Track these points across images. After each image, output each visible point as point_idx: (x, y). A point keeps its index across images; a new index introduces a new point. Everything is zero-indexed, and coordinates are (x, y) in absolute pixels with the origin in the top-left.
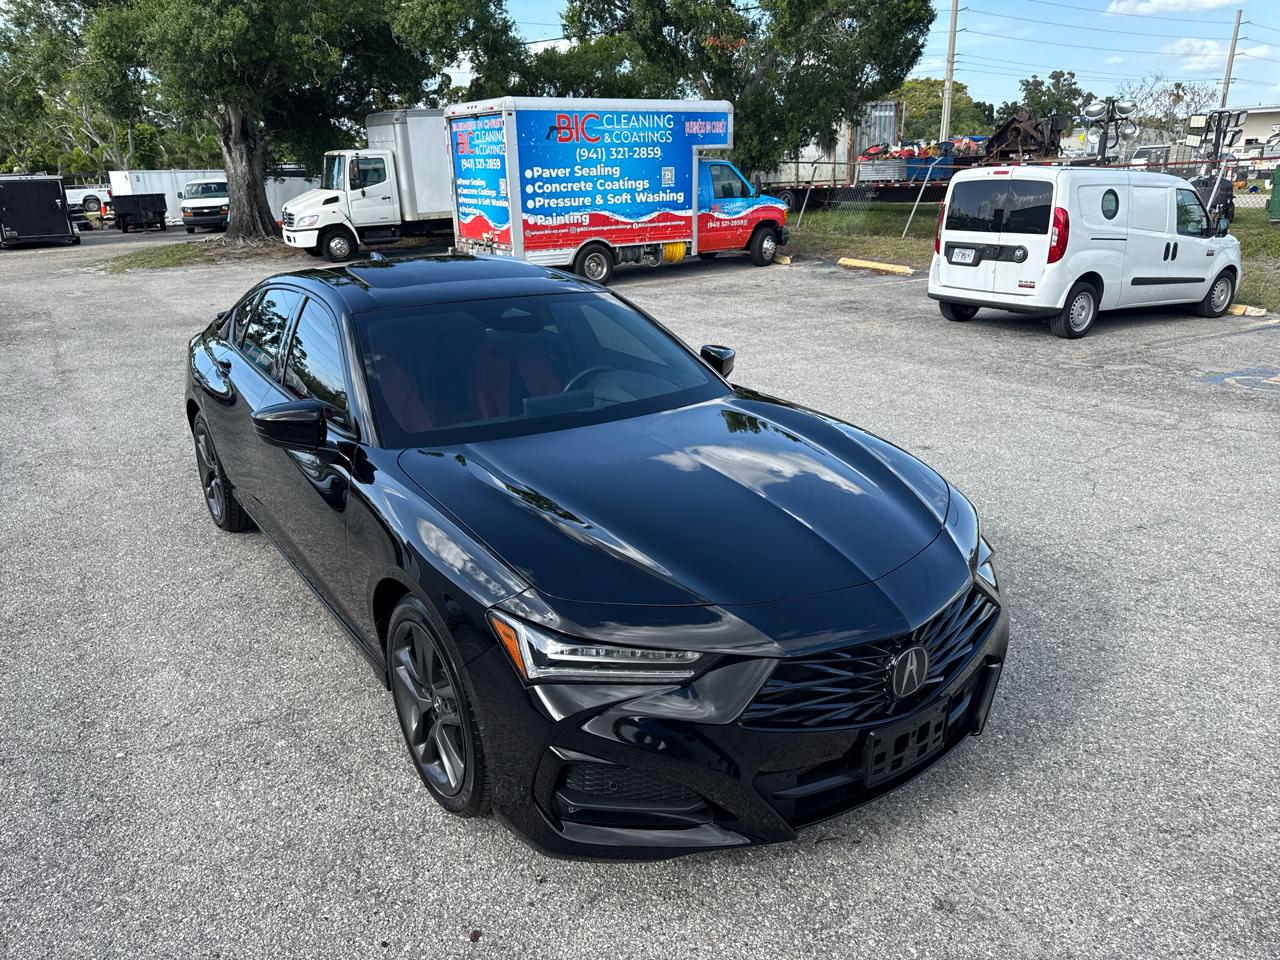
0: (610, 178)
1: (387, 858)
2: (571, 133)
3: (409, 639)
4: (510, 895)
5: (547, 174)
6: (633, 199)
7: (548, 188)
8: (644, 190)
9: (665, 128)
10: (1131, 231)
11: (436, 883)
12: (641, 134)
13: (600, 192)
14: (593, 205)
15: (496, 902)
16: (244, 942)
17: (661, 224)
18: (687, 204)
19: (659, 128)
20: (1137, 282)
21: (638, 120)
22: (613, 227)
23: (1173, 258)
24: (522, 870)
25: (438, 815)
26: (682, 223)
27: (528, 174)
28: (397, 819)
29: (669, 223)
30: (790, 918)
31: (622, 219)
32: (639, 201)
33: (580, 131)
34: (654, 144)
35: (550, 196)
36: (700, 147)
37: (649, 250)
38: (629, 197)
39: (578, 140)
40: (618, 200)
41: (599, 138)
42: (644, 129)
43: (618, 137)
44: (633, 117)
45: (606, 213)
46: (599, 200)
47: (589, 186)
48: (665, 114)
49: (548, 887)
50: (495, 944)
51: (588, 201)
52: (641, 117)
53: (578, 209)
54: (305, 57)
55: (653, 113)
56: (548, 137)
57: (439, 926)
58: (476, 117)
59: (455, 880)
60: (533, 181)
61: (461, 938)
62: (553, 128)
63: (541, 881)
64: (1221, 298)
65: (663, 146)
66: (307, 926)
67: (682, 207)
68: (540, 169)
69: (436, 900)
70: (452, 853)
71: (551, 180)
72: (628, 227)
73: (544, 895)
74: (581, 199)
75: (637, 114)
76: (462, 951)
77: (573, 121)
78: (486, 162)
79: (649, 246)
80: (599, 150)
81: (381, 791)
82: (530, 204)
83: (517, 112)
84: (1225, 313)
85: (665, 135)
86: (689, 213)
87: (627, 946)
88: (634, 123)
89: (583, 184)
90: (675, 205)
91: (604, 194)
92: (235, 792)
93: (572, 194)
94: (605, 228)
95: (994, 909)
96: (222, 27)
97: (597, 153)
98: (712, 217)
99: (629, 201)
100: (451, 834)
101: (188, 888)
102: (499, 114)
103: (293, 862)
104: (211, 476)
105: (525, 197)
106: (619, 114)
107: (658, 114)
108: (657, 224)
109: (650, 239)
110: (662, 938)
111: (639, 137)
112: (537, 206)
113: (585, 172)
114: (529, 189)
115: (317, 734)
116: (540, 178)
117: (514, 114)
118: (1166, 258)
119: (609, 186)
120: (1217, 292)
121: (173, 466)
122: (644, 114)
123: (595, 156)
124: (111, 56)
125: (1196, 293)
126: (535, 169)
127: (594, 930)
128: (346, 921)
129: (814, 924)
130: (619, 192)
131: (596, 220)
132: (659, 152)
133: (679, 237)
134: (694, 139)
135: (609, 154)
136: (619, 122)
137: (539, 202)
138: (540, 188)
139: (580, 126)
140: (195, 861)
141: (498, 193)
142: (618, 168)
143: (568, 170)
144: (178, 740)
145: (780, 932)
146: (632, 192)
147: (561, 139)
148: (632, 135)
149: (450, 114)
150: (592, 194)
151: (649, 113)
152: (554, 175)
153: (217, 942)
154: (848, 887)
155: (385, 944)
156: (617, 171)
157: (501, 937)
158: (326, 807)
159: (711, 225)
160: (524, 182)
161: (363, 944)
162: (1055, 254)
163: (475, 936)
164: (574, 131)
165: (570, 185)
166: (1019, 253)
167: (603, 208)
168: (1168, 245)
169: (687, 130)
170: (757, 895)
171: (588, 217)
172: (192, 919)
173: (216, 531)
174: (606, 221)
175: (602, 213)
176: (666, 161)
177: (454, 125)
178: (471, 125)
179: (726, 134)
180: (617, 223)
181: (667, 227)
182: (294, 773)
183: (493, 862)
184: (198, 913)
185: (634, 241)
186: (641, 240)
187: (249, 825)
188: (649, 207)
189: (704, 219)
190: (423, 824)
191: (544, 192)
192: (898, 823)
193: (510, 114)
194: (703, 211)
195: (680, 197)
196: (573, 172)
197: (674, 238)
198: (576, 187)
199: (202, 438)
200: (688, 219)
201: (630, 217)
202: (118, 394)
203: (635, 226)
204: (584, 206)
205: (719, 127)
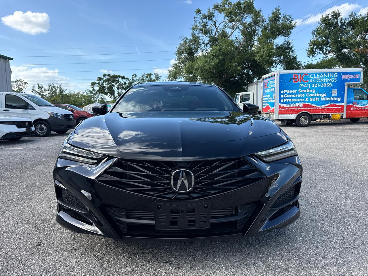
0: (312, 93)
2: (298, 80)
5: (288, 92)
6: (320, 99)
7: (288, 96)
8: (324, 97)
9: (334, 77)
12: (324, 79)
13: (307, 97)
14: (304, 101)
17: (331, 108)
18: (342, 101)
19: (331, 77)
21: (323, 75)
22: (312, 108)
26: (340, 107)
27: (282, 92)
29: (334, 107)
31: (315, 106)
32: (322, 100)
33: (301, 79)
34: (329, 82)
35: (289, 98)
36: (348, 83)
37: (326, 116)
38: (318, 99)
39: (300, 82)
40: (314, 100)
41: (308, 81)
42: (326, 77)
43: (315, 80)
44: (322, 74)
45: (309, 104)
46: (307, 100)
47: (303, 95)
48: (334, 73)
51: (302, 100)
52: (324, 74)
53: (299, 102)
54: (232, 69)
55: (329, 73)
56: (290, 81)
58: (269, 77)
60: (283, 94)
62: (292, 79)
65: (332, 83)
67: (340, 102)
68: (286, 90)
71: (290, 94)
72: (317, 108)
74: (300, 99)
75: (323, 73)
77: (299, 77)
78: (271, 90)
79: (325, 114)
80: (308, 84)
82: (282, 101)
83: (280, 74)
85: (334, 79)
86: (343, 104)
88: (322, 76)
89: (301, 95)
90: (337, 102)
91: (309, 98)
93: (297, 98)
94: (308, 108)
96: (212, 62)
97: (307, 85)
98: (353, 107)
99: (318, 100)
102: (274, 76)
105: (280, 98)
106: (316, 74)
107: (332, 73)
108: (329, 108)
109: (326, 112)
111: (324, 80)
112: (284, 101)
113: (302, 91)
114: (282, 96)
116: (286, 93)
117: (279, 75)
119: (311, 95)
122: (326, 73)
123: (306, 86)
124: (188, 73)
126: (285, 90)
130: (315, 97)
131: (305, 106)
132: (331, 85)
133: (338, 112)
134: (346, 80)
135: (311, 85)
136: (316, 76)
137: (285, 100)
138: (286, 96)
139: (301, 77)
141: (273, 98)
142: (315, 90)
143: (296, 91)
146: (320, 97)
147: (294, 82)
148: (321, 80)
149: (263, 78)
150: (304, 98)
151: (328, 73)
152: (291, 92)
156: (314, 91)
159: (352, 109)
160: (280, 94)
164: (299, 79)
165: (296, 95)
167: (309, 102)
169: (343, 78)
171: (302, 105)
174: (309, 106)
175: (308, 104)
176: (333, 88)
177: (264, 81)
178: (268, 80)
179: (360, 79)
180: (313, 107)
181: (333, 109)
185: (320, 113)
186: (322, 113)
188: (326, 102)
189: (349, 107)
191: (287, 97)
193: (278, 75)
194: (349, 104)
195: (339, 99)
196: (298, 91)
197: (336, 112)
198: (299, 96)
200: (343, 107)
201: (318, 105)
203: (320, 108)
204: (301, 101)
205: (357, 76)
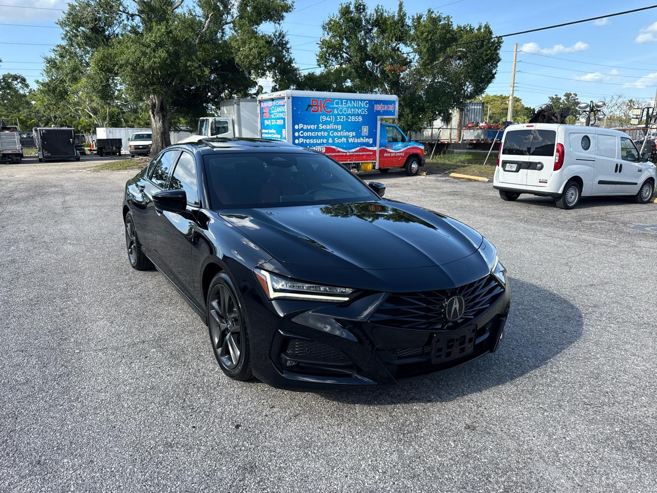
0: (336, 130)
1: (199, 395)
2: (318, 108)
3: (217, 296)
4: (256, 412)
5: (305, 127)
6: (347, 140)
7: (306, 134)
8: (353, 137)
9: (365, 108)
10: (597, 157)
11: (220, 405)
12: (353, 110)
13: (331, 137)
14: (327, 143)
15: (249, 414)
16: (127, 423)
17: (361, 153)
18: (374, 144)
19: (361, 108)
20: (601, 182)
21: (351, 103)
22: (337, 154)
23: (620, 171)
24: (264, 403)
25: (225, 379)
26: (371, 153)
27: (296, 127)
28: (205, 381)
29: (364, 153)
30: (392, 428)
31: (342, 150)
32: (350, 142)
33: (322, 107)
34: (358, 115)
35: (306, 138)
36: (381, 117)
37: (354, 165)
38: (345, 139)
39: (321, 111)
40: (340, 141)
41: (331, 111)
42: (354, 107)
43: (341, 111)
44: (349, 102)
45: (334, 147)
46: (330, 141)
47: (326, 134)
48: (365, 100)
49: (275, 410)
50: (246, 430)
51: (325, 141)
52: (353, 102)
53: (320, 144)
54: (193, 72)
55: (359, 100)
56: (307, 110)
57: (221, 421)
58: (272, 100)
59: (231, 405)
60: (298, 131)
61: (231, 427)
62: (309, 106)
63: (272, 407)
64: (647, 193)
65: (363, 116)
66: (158, 418)
67: (371, 145)
68: (302, 125)
69: (221, 412)
70: (230, 395)
71: (307, 130)
72: (345, 154)
73: (273, 413)
74: (322, 140)
75: (351, 100)
76: (230, 432)
77: (319, 102)
78: (276, 121)
79: (354, 163)
80: (331, 117)
81: (199, 370)
82: (297, 141)
83: (293, 97)
84: (650, 202)
85: (364, 111)
86: (375, 148)
87: (311, 434)
88: (349, 104)
89: (323, 132)
90: (368, 144)
91: (333, 138)
92: (129, 368)
93: (317, 137)
94: (333, 154)
95: (496, 430)
96: (155, 57)
97: (330, 118)
98: (386, 151)
99: (345, 142)
100: (231, 388)
101: (104, 402)
102: (283, 98)
103: (154, 394)
104: (132, 243)
105: (294, 138)
106: (342, 100)
107: (361, 100)
108: (359, 153)
109: (355, 160)
110: (328, 432)
111: (351, 111)
112: (300, 143)
113: (324, 127)
114: (297, 134)
115: (171, 348)
116: (302, 129)
117: (291, 98)
118: (616, 171)
119: (335, 134)
120: (644, 191)
121: (114, 245)
122: (354, 100)
123: (329, 120)
124: (102, 70)
125: (633, 191)
126: (300, 125)
127: (295, 427)
128: (176, 417)
129: (404, 431)
130: (340, 137)
131: (329, 150)
132: (361, 119)
133: (370, 160)
134: (378, 113)
135: (336, 119)
136: (342, 104)
137: (301, 140)
138: (302, 134)
139: (322, 105)
140: (108, 392)
141: (282, 136)
142: (340, 126)
143: (316, 126)
144: (105, 347)
145: (387, 433)
146: (347, 137)
147: (313, 111)
148: (348, 110)
149: (260, 99)
150: (327, 138)
151: (357, 100)
152: (309, 128)
153: (115, 422)
154: (423, 418)
155: (194, 427)
156: (340, 127)
157: (250, 428)
158: (172, 375)
159: (386, 155)
160: (294, 131)
161: (184, 426)
162: (558, 166)
163: (237, 427)
164: (320, 108)
165: (316, 133)
166: (539, 166)
167: (333, 144)
168: (617, 165)
169: (375, 109)
170: (377, 418)
171: (325, 148)
172: (104, 413)
173: (132, 269)
174: (333, 151)
175: (332, 147)
176: (364, 123)
177: (262, 104)
178: (270, 103)
179: (394, 111)
180: (339, 152)
181: (363, 155)
182: (158, 361)
183: (250, 399)
184: (107, 411)
185: (347, 161)
186: (350, 161)
187: (135, 380)
188: (355, 145)
189: (382, 152)
190: (218, 383)
191: (304, 136)
192: (451, 395)
193: (289, 98)
194: (382, 148)
195: (371, 141)
196: (318, 127)
197: (367, 160)
198: (319, 134)
199: (129, 225)
200: (374, 152)
201: (346, 149)
202: (91, 217)
203: (348, 154)
204: (323, 143)
205: (391, 108)
